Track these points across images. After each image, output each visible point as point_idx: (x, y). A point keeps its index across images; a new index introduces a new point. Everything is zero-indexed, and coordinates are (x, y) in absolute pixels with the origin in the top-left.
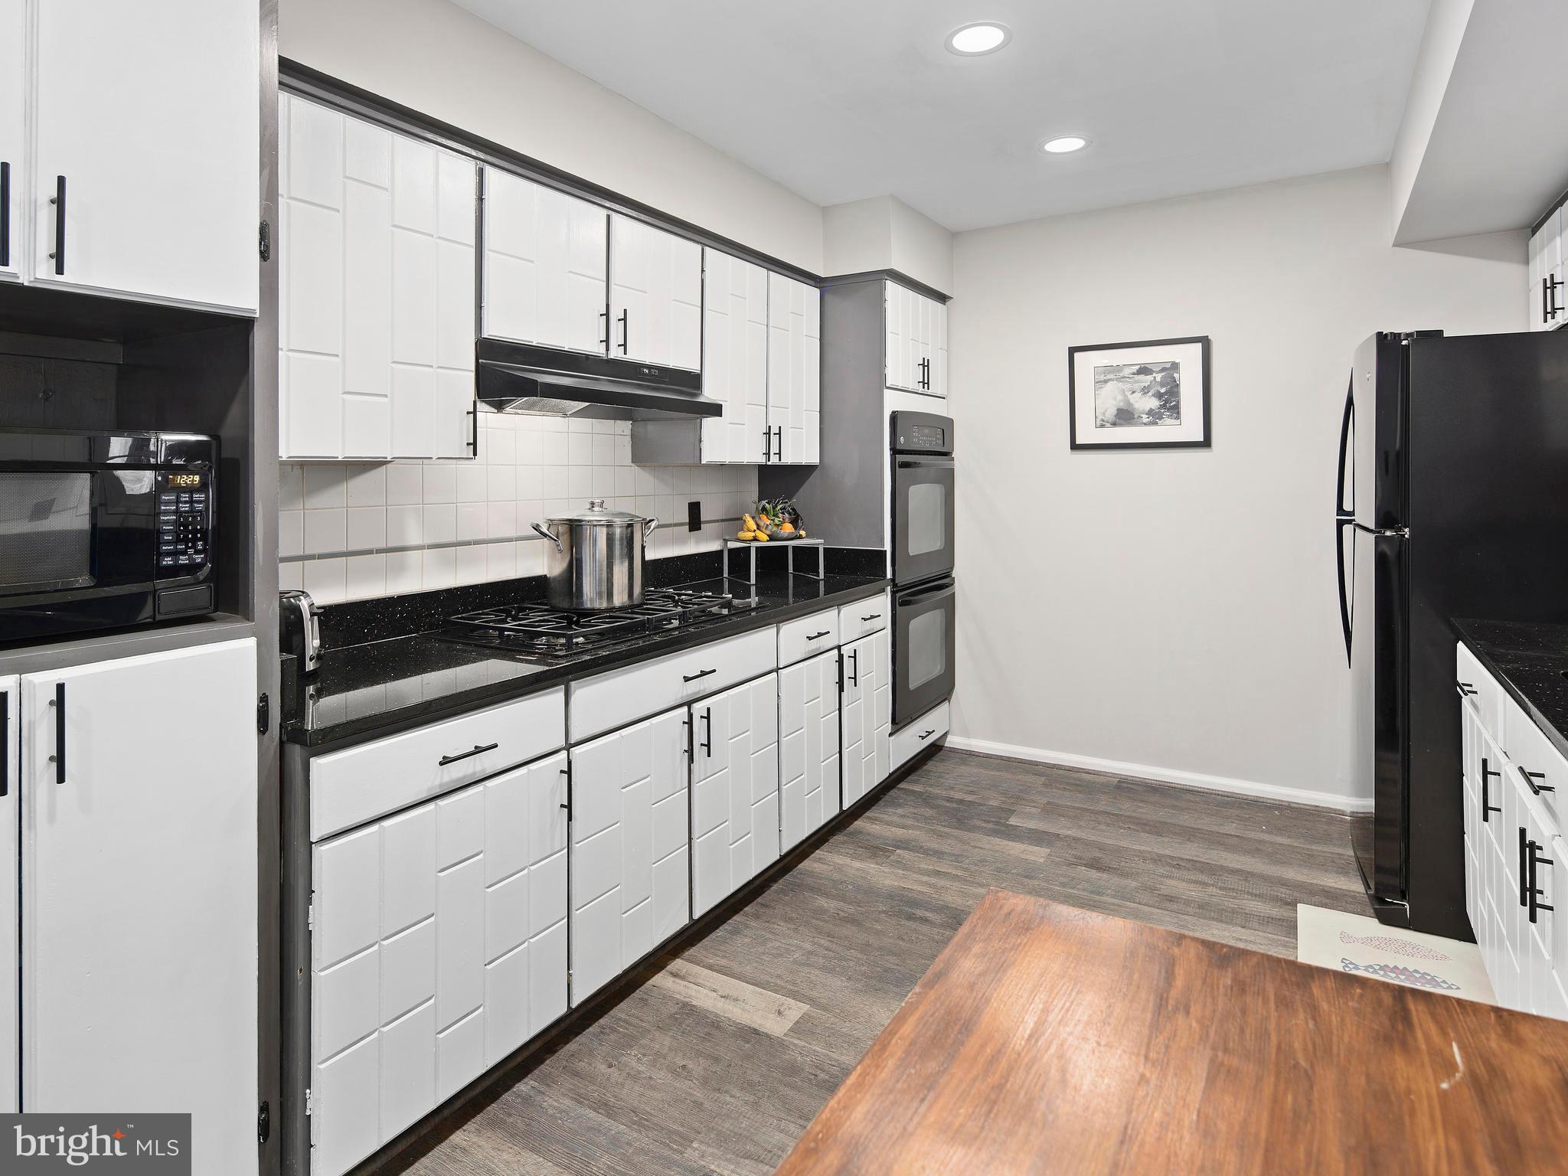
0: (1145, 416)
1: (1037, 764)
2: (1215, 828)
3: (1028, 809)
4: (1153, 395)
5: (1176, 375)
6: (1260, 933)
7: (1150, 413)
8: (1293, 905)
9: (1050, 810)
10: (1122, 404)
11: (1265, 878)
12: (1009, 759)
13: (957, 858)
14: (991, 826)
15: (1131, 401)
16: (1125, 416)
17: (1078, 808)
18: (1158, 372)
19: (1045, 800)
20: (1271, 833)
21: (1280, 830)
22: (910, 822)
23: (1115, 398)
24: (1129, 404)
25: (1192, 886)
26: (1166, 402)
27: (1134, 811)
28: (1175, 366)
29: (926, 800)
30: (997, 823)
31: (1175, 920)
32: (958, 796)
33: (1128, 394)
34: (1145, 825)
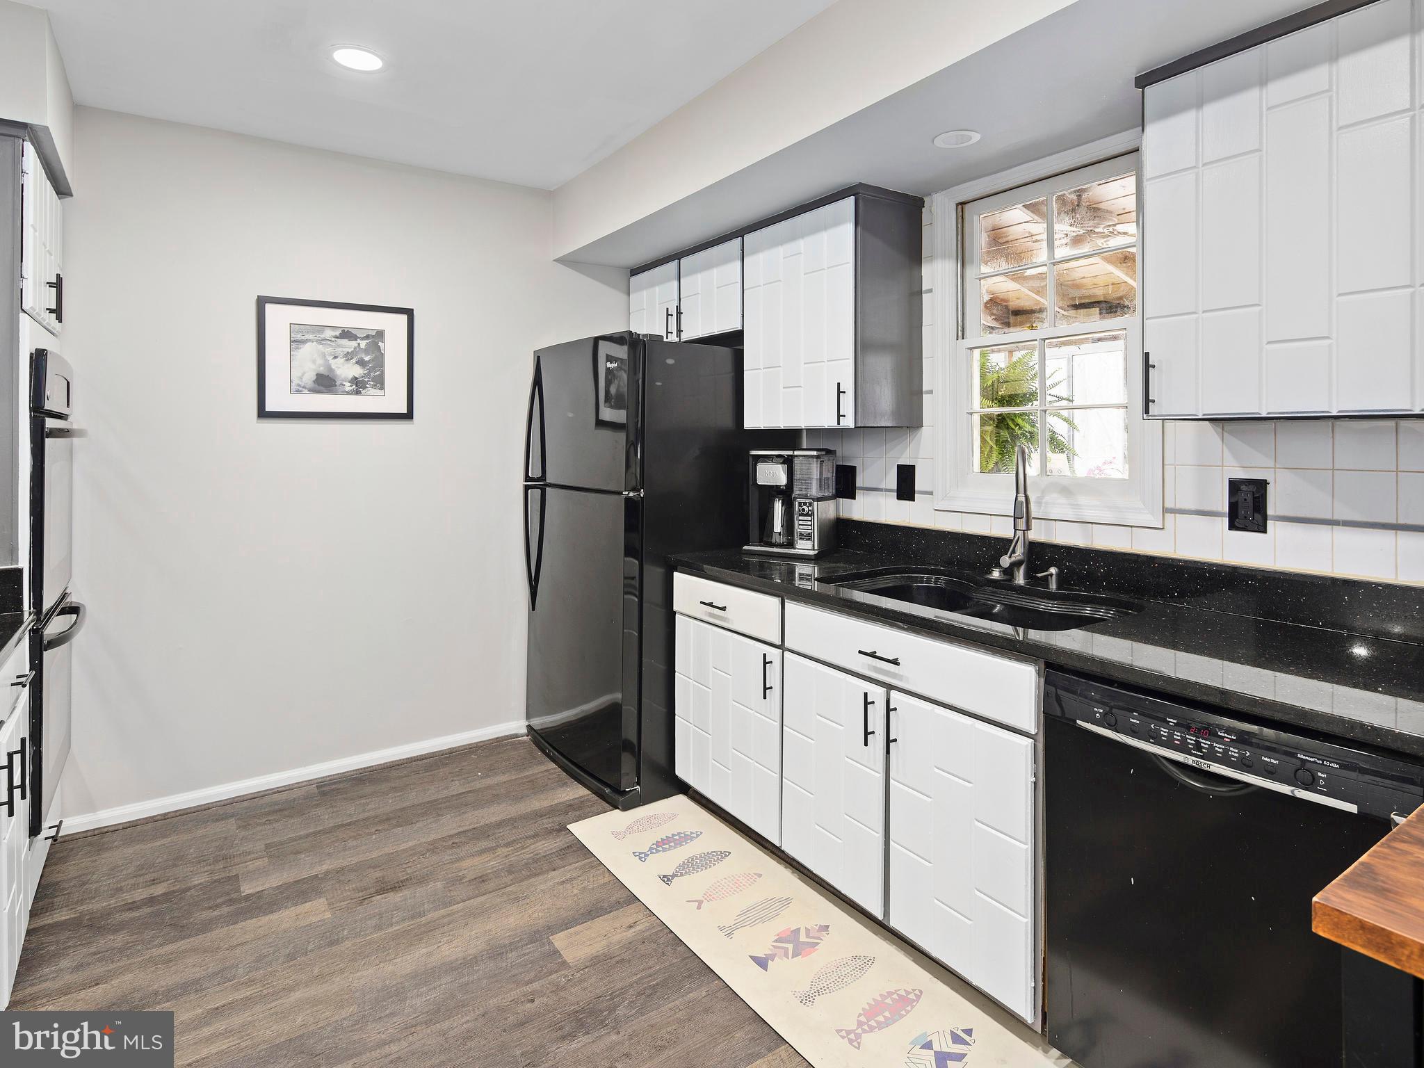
0: (347, 384)
1: (207, 807)
2: (446, 793)
3: (251, 866)
4: (357, 363)
5: (380, 344)
6: (569, 867)
7: (355, 381)
8: (563, 829)
9: (278, 853)
10: (322, 368)
11: (525, 818)
12: (165, 817)
13: (223, 975)
14: (225, 910)
15: (333, 367)
16: (325, 383)
17: (307, 836)
18: (363, 339)
19: (260, 846)
20: (488, 776)
21: (491, 771)
22: (99, 969)
23: (314, 362)
24: (331, 370)
25: (485, 857)
26: (370, 371)
27: (364, 811)
28: (380, 334)
29: (95, 925)
30: (231, 902)
31: (505, 898)
32: (140, 894)
33: (330, 358)
34: (388, 819)
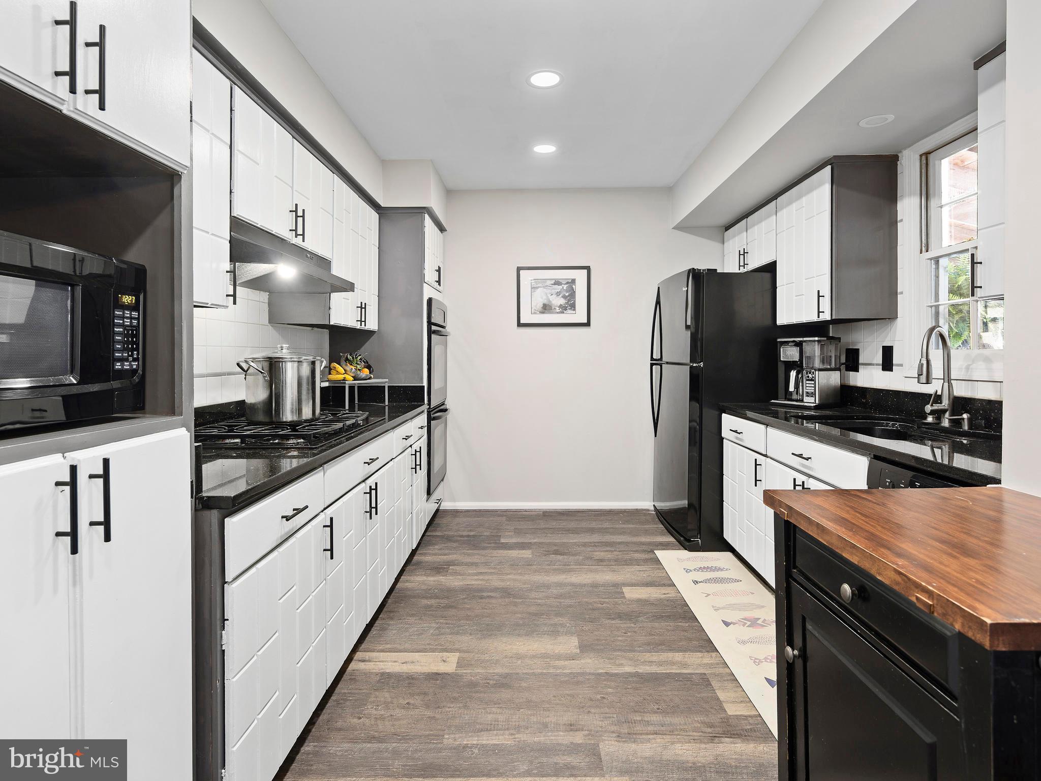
0: (558, 308)
1: (496, 511)
2: (600, 526)
3: (507, 534)
4: (562, 297)
5: (574, 286)
6: (646, 566)
7: (561, 306)
8: (652, 552)
9: (518, 532)
10: (545, 301)
11: (635, 543)
12: (480, 511)
13: (486, 564)
14: (493, 545)
15: (551, 300)
16: (546, 308)
17: (532, 529)
18: (565, 284)
19: (513, 528)
20: (624, 524)
21: (627, 522)
22: (447, 552)
23: (542, 298)
24: (550, 301)
25: (606, 553)
26: (569, 300)
27: (559, 525)
28: (573, 281)
29: (449, 539)
30: (496, 543)
31: (609, 569)
32: (465, 533)
33: (549, 295)
34: (568, 530)
